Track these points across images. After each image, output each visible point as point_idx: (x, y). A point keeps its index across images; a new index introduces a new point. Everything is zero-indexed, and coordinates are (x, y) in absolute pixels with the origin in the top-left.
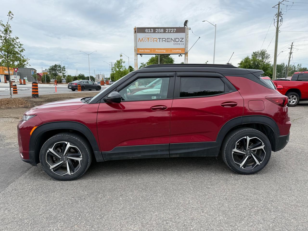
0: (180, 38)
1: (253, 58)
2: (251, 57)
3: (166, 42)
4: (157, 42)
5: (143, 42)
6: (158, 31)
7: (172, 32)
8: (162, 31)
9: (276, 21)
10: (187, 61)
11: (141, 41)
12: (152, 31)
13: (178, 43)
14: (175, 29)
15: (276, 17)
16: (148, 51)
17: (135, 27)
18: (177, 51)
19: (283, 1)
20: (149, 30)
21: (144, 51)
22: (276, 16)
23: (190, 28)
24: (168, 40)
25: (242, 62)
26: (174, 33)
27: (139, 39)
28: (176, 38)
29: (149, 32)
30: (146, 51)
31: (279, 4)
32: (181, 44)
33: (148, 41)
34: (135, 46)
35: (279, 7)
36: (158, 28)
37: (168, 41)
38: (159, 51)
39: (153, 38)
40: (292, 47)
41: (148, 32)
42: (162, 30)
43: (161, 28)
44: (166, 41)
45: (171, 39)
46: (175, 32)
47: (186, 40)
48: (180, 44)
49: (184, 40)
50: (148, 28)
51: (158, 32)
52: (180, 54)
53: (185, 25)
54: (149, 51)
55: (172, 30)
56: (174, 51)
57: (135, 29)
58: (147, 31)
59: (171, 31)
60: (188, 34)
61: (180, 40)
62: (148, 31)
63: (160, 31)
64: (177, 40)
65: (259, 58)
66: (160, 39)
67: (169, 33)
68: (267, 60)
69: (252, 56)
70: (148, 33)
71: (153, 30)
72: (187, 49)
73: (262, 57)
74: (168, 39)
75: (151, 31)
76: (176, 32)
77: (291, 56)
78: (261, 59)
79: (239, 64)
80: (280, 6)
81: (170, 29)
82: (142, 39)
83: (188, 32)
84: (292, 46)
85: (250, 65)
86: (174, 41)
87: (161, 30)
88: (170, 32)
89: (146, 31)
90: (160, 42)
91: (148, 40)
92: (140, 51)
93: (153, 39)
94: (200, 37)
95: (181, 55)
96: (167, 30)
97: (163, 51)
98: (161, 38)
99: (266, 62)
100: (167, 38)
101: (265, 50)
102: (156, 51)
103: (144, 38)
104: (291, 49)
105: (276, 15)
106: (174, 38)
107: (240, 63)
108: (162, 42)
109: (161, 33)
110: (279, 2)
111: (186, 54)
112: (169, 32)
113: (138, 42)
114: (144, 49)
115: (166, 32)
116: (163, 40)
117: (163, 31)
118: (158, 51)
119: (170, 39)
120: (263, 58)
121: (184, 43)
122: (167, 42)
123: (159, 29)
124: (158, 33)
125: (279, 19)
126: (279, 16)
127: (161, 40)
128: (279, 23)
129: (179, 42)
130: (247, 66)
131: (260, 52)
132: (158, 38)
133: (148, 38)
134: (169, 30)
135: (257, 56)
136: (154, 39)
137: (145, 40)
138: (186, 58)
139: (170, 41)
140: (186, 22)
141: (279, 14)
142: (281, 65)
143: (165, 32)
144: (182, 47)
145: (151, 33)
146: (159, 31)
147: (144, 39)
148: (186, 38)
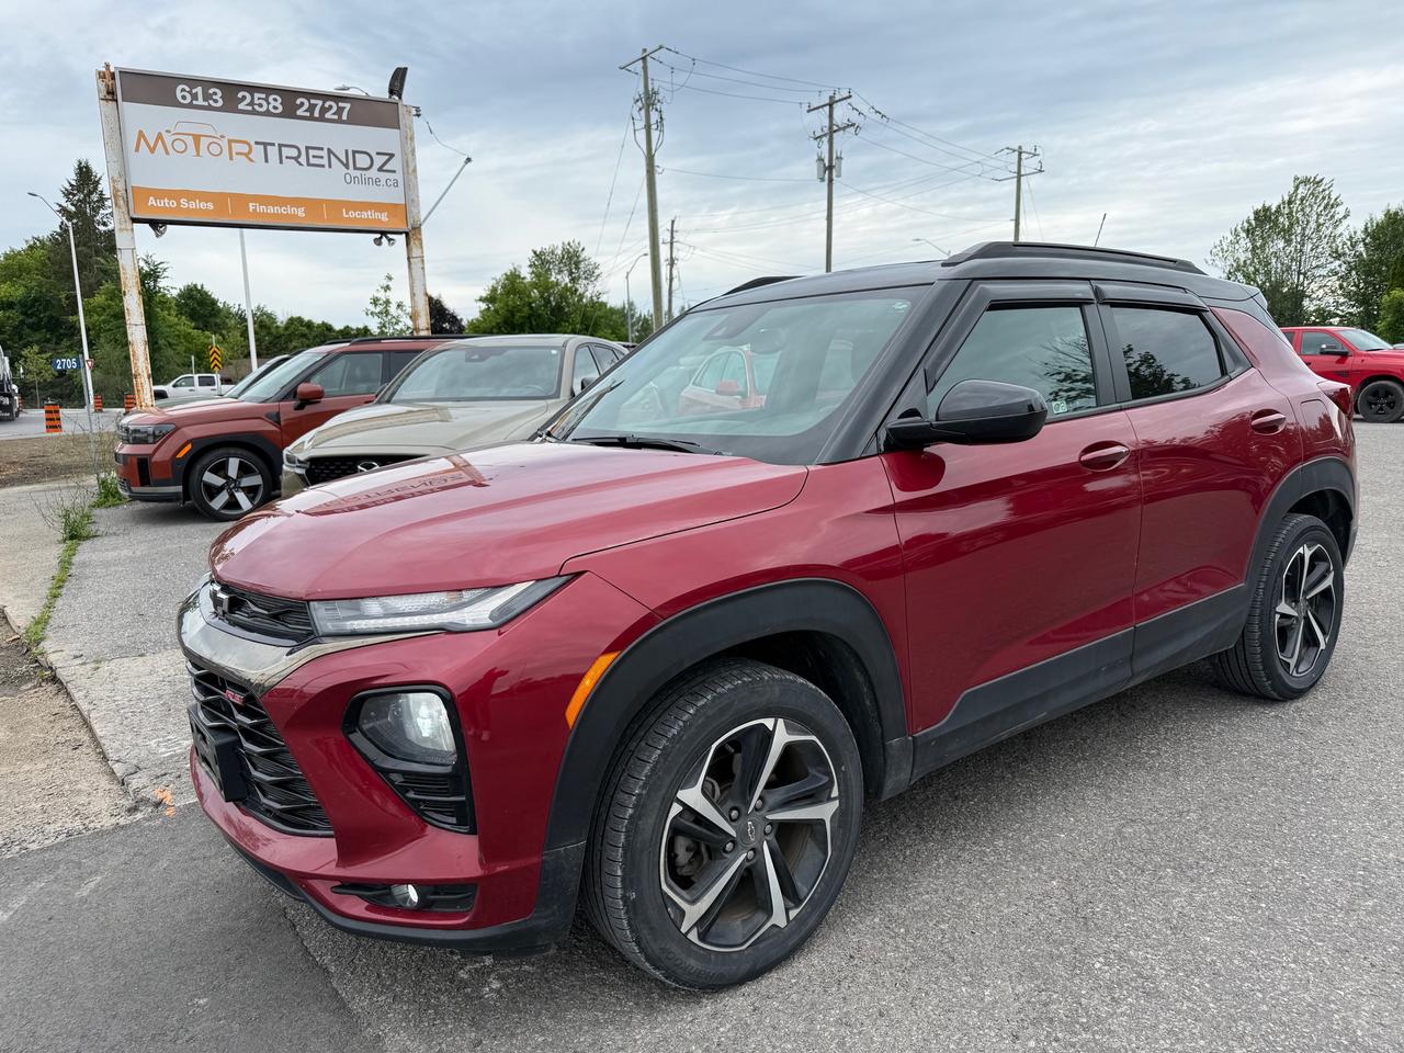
0: (378, 154)
1: (538, 276)
2: (526, 274)
3: (301, 164)
4: (251, 160)
5: (167, 153)
6: (251, 103)
7: (328, 115)
8: (275, 108)
9: (641, 124)
10: (423, 268)
11: (152, 150)
12: (216, 101)
13: (368, 174)
14: (347, 106)
15: (640, 109)
16: (203, 205)
17: (107, 66)
18: (365, 215)
19: (661, 47)
20: (199, 90)
21: (179, 204)
22: (640, 104)
23: (418, 109)
24: (314, 157)
25: (494, 290)
26: (340, 121)
27: (141, 134)
28: (354, 152)
29: (200, 102)
30: (193, 205)
31: (644, 59)
32: (383, 182)
33: (198, 155)
34: (116, 176)
35: (645, 68)
36: (252, 89)
37: (312, 161)
38: (271, 210)
39: (226, 140)
40: (672, 237)
41: (194, 102)
42: (275, 100)
43: (269, 90)
44: (303, 159)
45: (330, 151)
46: (344, 117)
47: (406, 164)
48: (377, 181)
49: (394, 164)
50: (192, 82)
51: (250, 108)
52: (384, 233)
53: (391, 92)
54: (210, 206)
55: (331, 107)
56: (353, 214)
57: (106, 76)
58: (184, 97)
59: (324, 110)
60: (412, 139)
61: (379, 161)
62: (195, 97)
63: (260, 105)
64: (363, 161)
65: (559, 277)
66: (269, 147)
67: (311, 118)
68: (590, 287)
69: (530, 266)
70: (190, 106)
71: (219, 93)
72: (415, 211)
73: (571, 273)
74: (311, 152)
75: (207, 97)
76: (351, 121)
77: (675, 272)
78: (567, 280)
79: (481, 300)
80: (649, 65)
81: (320, 103)
82: (160, 137)
83: (411, 128)
84: (672, 231)
85: (531, 308)
86: (347, 166)
87: (266, 100)
88: (322, 119)
89: (179, 95)
90: (267, 161)
91: (198, 151)
92: (152, 201)
93: (224, 143)
94: (469, 160)
95: (390, 236)
96: (302, 104)
97: (292, 210)
98: (273, 144)
99: (588, 294)
100: (307, 148)
101: (576, 242)
102: (251, 208)
103: (168, 131)
104: (672, 244)
105: (637, 101)
106: (347, 152)
107: (484, 294)
108: (281, 162)
109: (268, 113)
110: (645, 50)
111: (412, 235)
112: (316, 114)
113: (137, 150)
114: (175, 195)
115: (299, 112)
116: (286, 152)
117: (280, 109)
118: (261, 209)
119: (324, 153)
120: (573, 280)
121: (399, 176)
122: (309, 164)
123: (257, 95)
124: (254, 112)
125: (653, 121)
126: (648, 106)
127: (273, 151)
128: (655, 134)
129: (373, 173)
130: (520, 311)
131: (559, 252)
132: (257, 143)
133: (197, 138)
134: (312, 108)
135: (549, 269)
136: (230, 142)
137: (179, 146)
138: (416, 252)
139: (325, 161)
140: (399, 76)
141: (649, 100)
142: (624, 307)
143: (289, 112)
144: (395, 196)
145: (210, 108)
146: (256, 101)
147: (168, 139)
148: (404, 153)
